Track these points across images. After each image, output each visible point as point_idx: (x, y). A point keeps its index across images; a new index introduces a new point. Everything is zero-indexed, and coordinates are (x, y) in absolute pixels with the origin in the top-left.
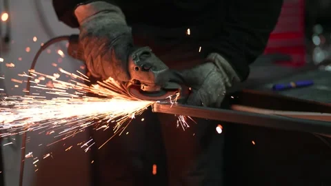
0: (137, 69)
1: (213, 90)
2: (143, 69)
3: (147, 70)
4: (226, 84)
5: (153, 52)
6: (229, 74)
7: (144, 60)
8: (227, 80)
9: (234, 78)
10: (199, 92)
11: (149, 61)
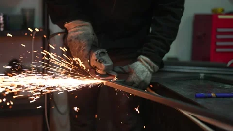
0: (96, 60)
1: (140, 74)
2: (99, 61)
3: (101, 62)
4: (149, 70)
5: (107, 53)
6: (150, 64)
7: (101, 56)
8: (149, 68)
9: (153, 66)
10: (132, 76)
11: (103, 57)
